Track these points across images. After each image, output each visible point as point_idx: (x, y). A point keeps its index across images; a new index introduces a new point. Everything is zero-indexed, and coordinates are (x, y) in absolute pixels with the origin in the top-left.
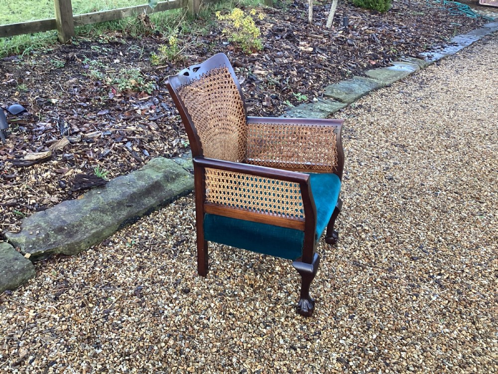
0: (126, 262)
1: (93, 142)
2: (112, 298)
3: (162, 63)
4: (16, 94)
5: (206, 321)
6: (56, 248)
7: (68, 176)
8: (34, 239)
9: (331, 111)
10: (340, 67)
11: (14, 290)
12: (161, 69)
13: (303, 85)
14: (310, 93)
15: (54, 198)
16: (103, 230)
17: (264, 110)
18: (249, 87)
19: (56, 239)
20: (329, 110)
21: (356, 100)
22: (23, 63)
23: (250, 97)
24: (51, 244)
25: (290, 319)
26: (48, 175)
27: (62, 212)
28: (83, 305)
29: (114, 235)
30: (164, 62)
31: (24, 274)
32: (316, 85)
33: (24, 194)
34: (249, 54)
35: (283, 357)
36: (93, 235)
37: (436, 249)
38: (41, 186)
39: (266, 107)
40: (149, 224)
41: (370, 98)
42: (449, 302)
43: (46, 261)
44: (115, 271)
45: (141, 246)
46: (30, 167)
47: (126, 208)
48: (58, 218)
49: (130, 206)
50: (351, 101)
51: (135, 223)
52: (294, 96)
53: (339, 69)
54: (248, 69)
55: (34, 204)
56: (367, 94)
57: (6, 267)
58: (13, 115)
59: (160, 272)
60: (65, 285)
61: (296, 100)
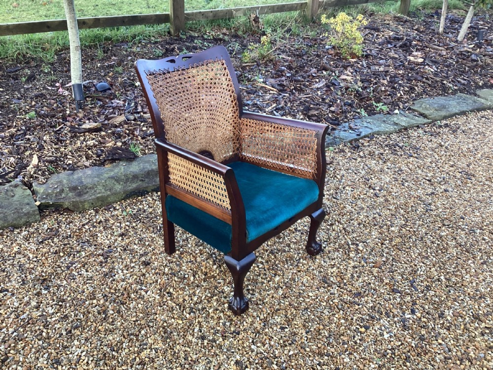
0: (114, 227)
1: (145, 122)
2: (83, 253)
3: (252, 61)
4: (110, 75)
5: (143, 293)
6: (63, 203)
7: (108, 146)
8: (50, 191)
9: (406, 125)
10: (445, 82)
11: (17, 228)
12: (247, 66)
13: (389, 95)
14: (394, 105)
15: (87, 164)
16: (108, 196)
17: (330, 116)
18: (326, 91)
19: (67, 195)
20: (404, 124)
21: (445, 118)
22: (129, 50)
23: (321, 100)
24: (61, 199)
25: (218, 312)
26: (91, 143)
27: (87, 175)
28: (56, 253)
29: (119, 203)
30: (253, 60)
31: (28, 218)
32: (405, 97)
33: (66, 155)
34: (346, 59)
35: (189, 344)
36: (98, 198)
37: (428, 288)
38: (82, 151)
39: (333, 112)
40: (153, 199)
41: (465, 118)
42: (402, 344)
43: (53, 212)
44: (101, 232)
45: (135, 217)
46: (82, 134)
47: (139, 181)
48: (79, 179)
49: (143, 181)
50: (437, 118)
51: (141, 196)
52: (373, 105)
53: (444, 84)
54: (335, 74)
55: (70, 164)
56: (463, 113)
57: (16, 209)
58: (98, 92)
59: (136, 242)
60: (54, 233)
61: (374, 110)
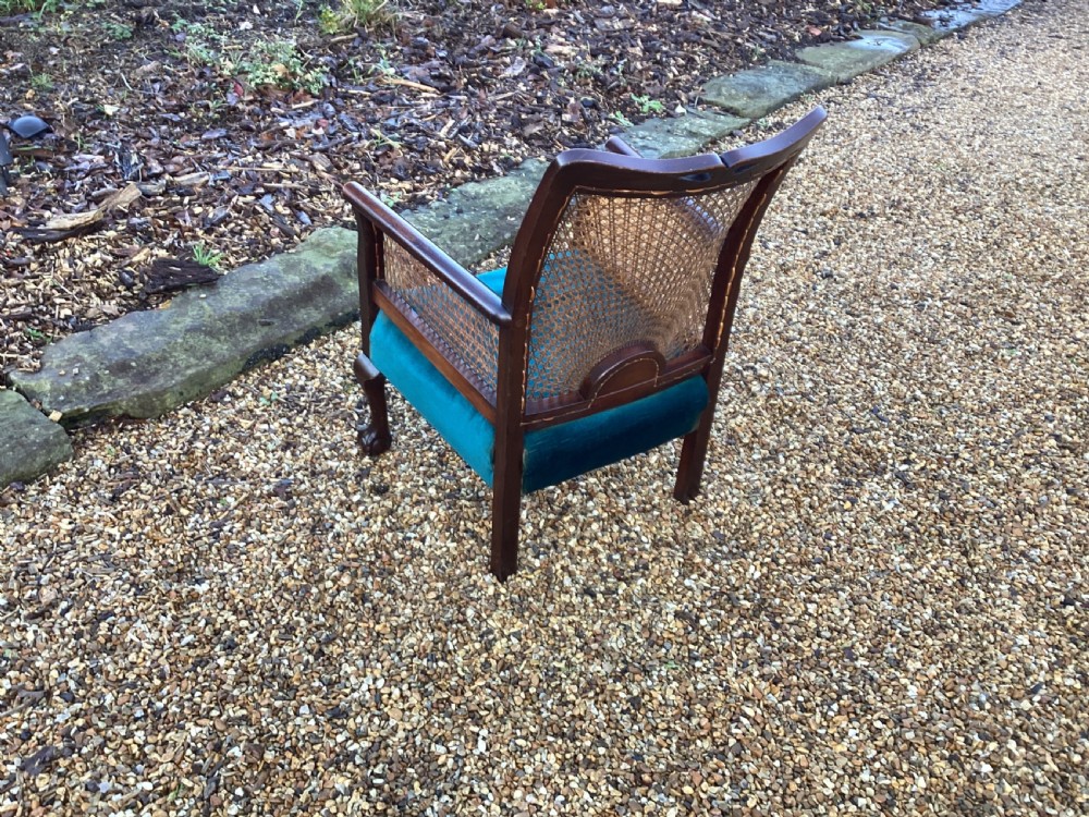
0: (258, 434)
1: (190, 194)
2: (230, 499)
3: (345, 30)
4: (28, 95)
5: (417, 545)
6: (113, 404)
7: (139, 262)
8: (69, 384)
9: (714, 134)
10: (739, 40)
11: (30, 482)
12: (342, 41)
13: (654, 77)
14: (670, 96)
15: (111, 307)
16: (211, 370)
17: (566, 132)
18: (535, 81)
19: (114, 385)
20: (708, 133)
21: (769, 111)
22: (42, 30)
23: (535, 102)
24: (103, 396)
25: (587, 541)
26: (96, 259)
27: (126, 334)
28: (169, 511)
29: (235, 382)
30: (349, 28)
31: (49, 452)
32: (683, 78)
33: (47, 298)
34: (538, 11)
35: (569, 609)
36: (191, 379)
37: (905, 414)
38: (82, 282)
39: (569, 124)
40: (307, 361)
41: (802, 107)
42: (919, 513)
43: (95, 430)
44: (234, 449)
45: (290, 404)
46: (59, 244)
47: (259, 327)
48: (118, 345)
49: (269, 324)
50: (758, 113)
51: (278, 358)
52: (633, 102)
53: (738, 44)
54: (534, 42)
55: (67, 318)
56: (796, 98)
57: (11, 437)
58: (23, 139)
59: (328, 454)
60: (129, 474)
61: (638, 112)
